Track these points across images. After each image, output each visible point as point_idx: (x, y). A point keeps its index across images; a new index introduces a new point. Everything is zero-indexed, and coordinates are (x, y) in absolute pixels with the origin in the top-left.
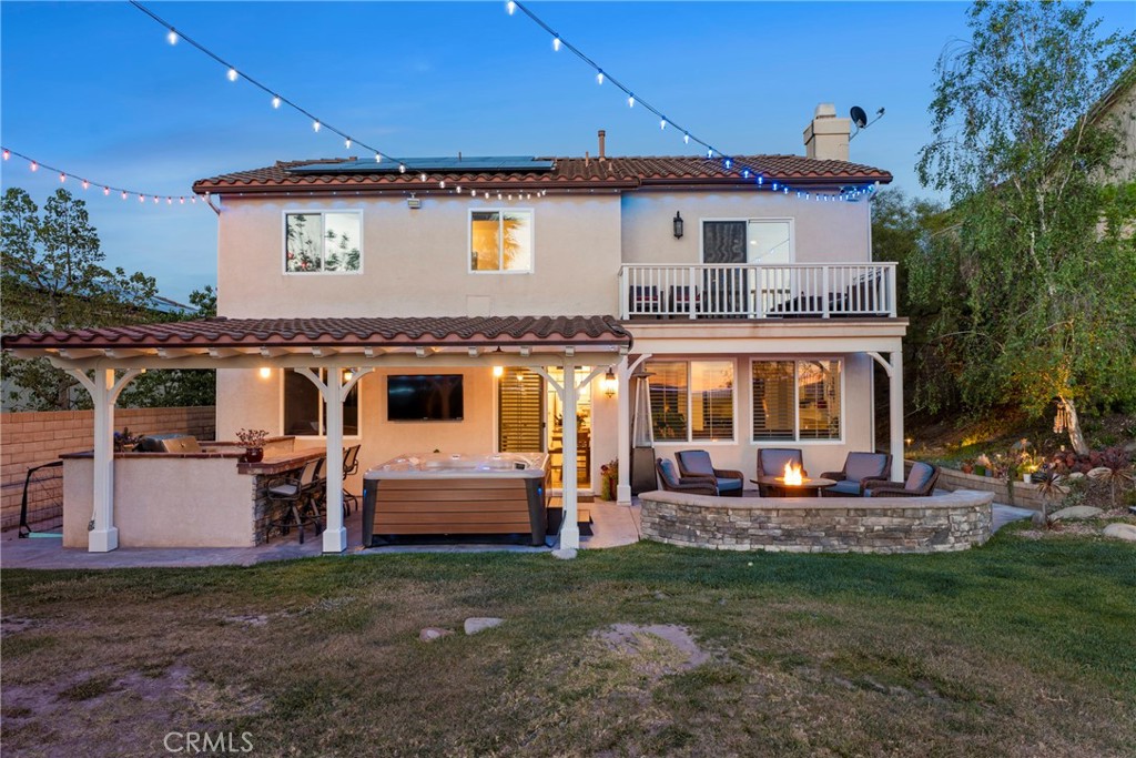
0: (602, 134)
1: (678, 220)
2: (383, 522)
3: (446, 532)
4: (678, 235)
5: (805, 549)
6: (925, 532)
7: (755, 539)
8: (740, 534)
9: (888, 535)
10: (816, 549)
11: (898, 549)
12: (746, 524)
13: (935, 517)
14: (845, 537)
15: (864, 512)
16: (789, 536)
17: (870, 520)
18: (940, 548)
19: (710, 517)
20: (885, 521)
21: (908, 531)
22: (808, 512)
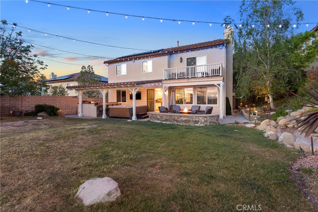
0: (178, 42)
1: (181, 59)
2: (111, 114)
3: (119, 116)
4: (181, 62)
5: (169, 123)
6: (193, 121)
7: (160, 120)
8: (158, 119)
9: (185, 121)
10: (171, 123)
11: (187, 124)
12: (159, 117)
13: (195, 118)
14: (177, 121)
15: (181, 116)
16: (166, 120)
17: (182, 118)
18: (197, 125)
19: (154, 116)
20: (185, 118)
21: (189, 121)
22: (170, 116)
